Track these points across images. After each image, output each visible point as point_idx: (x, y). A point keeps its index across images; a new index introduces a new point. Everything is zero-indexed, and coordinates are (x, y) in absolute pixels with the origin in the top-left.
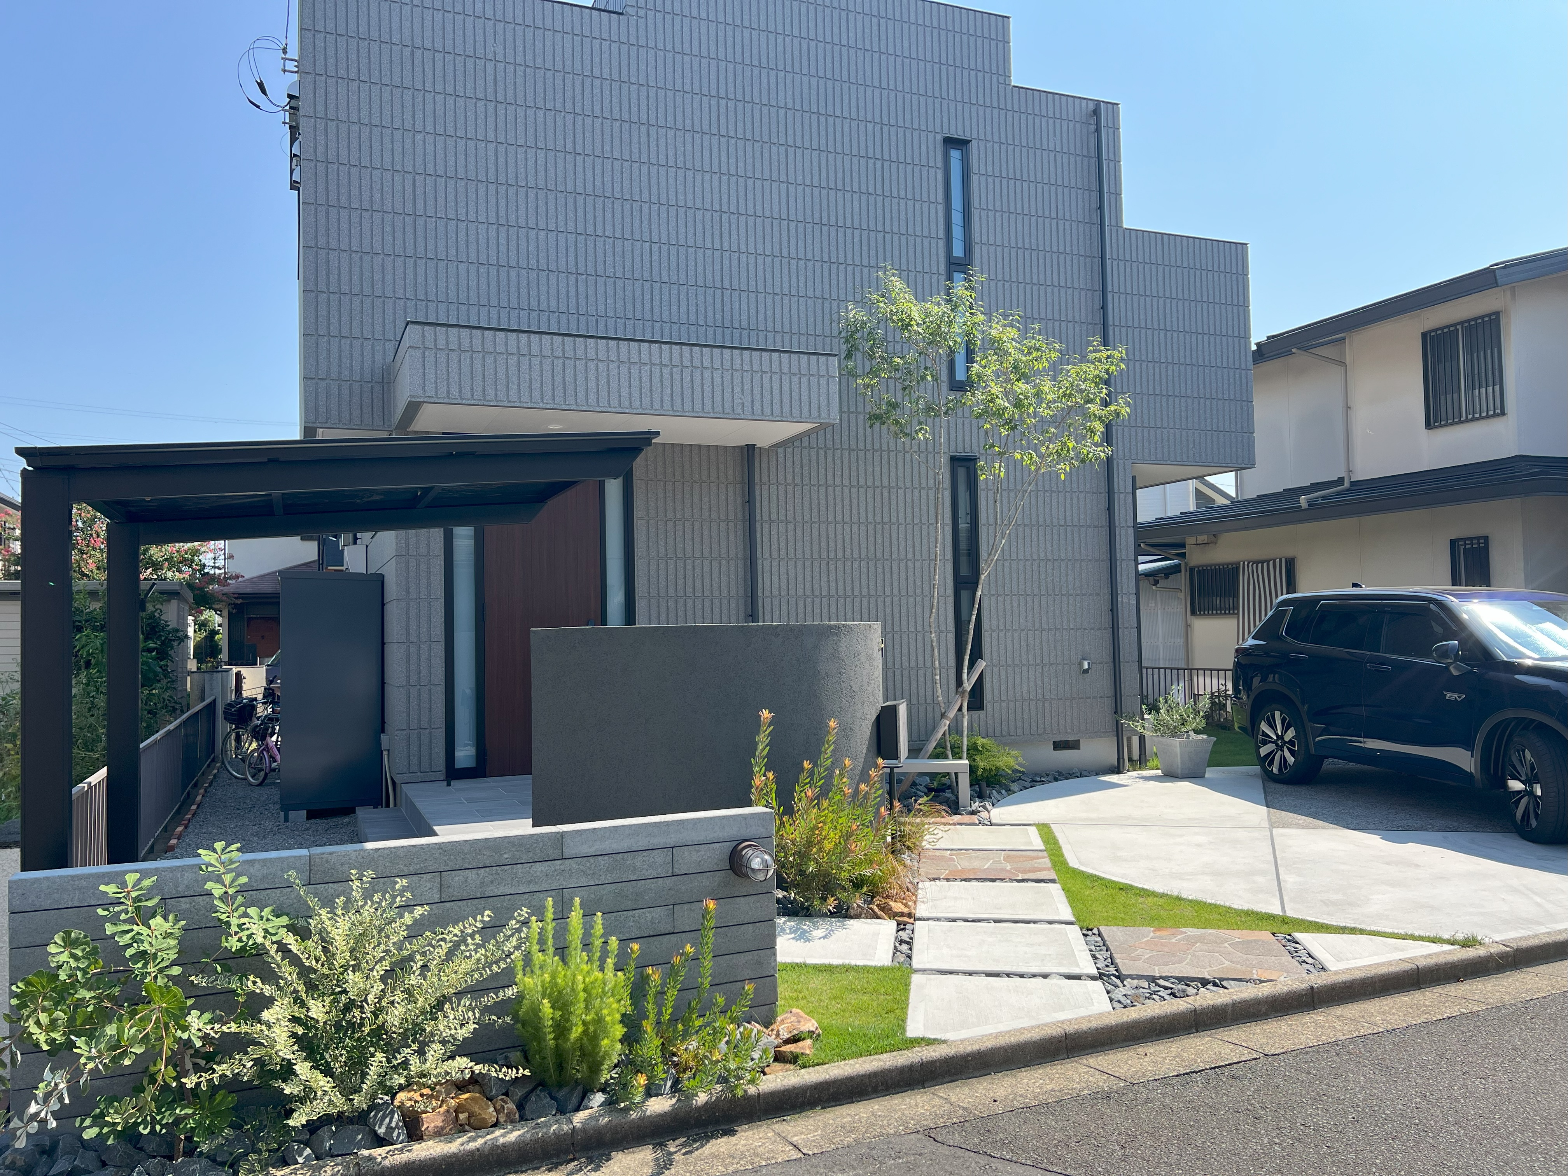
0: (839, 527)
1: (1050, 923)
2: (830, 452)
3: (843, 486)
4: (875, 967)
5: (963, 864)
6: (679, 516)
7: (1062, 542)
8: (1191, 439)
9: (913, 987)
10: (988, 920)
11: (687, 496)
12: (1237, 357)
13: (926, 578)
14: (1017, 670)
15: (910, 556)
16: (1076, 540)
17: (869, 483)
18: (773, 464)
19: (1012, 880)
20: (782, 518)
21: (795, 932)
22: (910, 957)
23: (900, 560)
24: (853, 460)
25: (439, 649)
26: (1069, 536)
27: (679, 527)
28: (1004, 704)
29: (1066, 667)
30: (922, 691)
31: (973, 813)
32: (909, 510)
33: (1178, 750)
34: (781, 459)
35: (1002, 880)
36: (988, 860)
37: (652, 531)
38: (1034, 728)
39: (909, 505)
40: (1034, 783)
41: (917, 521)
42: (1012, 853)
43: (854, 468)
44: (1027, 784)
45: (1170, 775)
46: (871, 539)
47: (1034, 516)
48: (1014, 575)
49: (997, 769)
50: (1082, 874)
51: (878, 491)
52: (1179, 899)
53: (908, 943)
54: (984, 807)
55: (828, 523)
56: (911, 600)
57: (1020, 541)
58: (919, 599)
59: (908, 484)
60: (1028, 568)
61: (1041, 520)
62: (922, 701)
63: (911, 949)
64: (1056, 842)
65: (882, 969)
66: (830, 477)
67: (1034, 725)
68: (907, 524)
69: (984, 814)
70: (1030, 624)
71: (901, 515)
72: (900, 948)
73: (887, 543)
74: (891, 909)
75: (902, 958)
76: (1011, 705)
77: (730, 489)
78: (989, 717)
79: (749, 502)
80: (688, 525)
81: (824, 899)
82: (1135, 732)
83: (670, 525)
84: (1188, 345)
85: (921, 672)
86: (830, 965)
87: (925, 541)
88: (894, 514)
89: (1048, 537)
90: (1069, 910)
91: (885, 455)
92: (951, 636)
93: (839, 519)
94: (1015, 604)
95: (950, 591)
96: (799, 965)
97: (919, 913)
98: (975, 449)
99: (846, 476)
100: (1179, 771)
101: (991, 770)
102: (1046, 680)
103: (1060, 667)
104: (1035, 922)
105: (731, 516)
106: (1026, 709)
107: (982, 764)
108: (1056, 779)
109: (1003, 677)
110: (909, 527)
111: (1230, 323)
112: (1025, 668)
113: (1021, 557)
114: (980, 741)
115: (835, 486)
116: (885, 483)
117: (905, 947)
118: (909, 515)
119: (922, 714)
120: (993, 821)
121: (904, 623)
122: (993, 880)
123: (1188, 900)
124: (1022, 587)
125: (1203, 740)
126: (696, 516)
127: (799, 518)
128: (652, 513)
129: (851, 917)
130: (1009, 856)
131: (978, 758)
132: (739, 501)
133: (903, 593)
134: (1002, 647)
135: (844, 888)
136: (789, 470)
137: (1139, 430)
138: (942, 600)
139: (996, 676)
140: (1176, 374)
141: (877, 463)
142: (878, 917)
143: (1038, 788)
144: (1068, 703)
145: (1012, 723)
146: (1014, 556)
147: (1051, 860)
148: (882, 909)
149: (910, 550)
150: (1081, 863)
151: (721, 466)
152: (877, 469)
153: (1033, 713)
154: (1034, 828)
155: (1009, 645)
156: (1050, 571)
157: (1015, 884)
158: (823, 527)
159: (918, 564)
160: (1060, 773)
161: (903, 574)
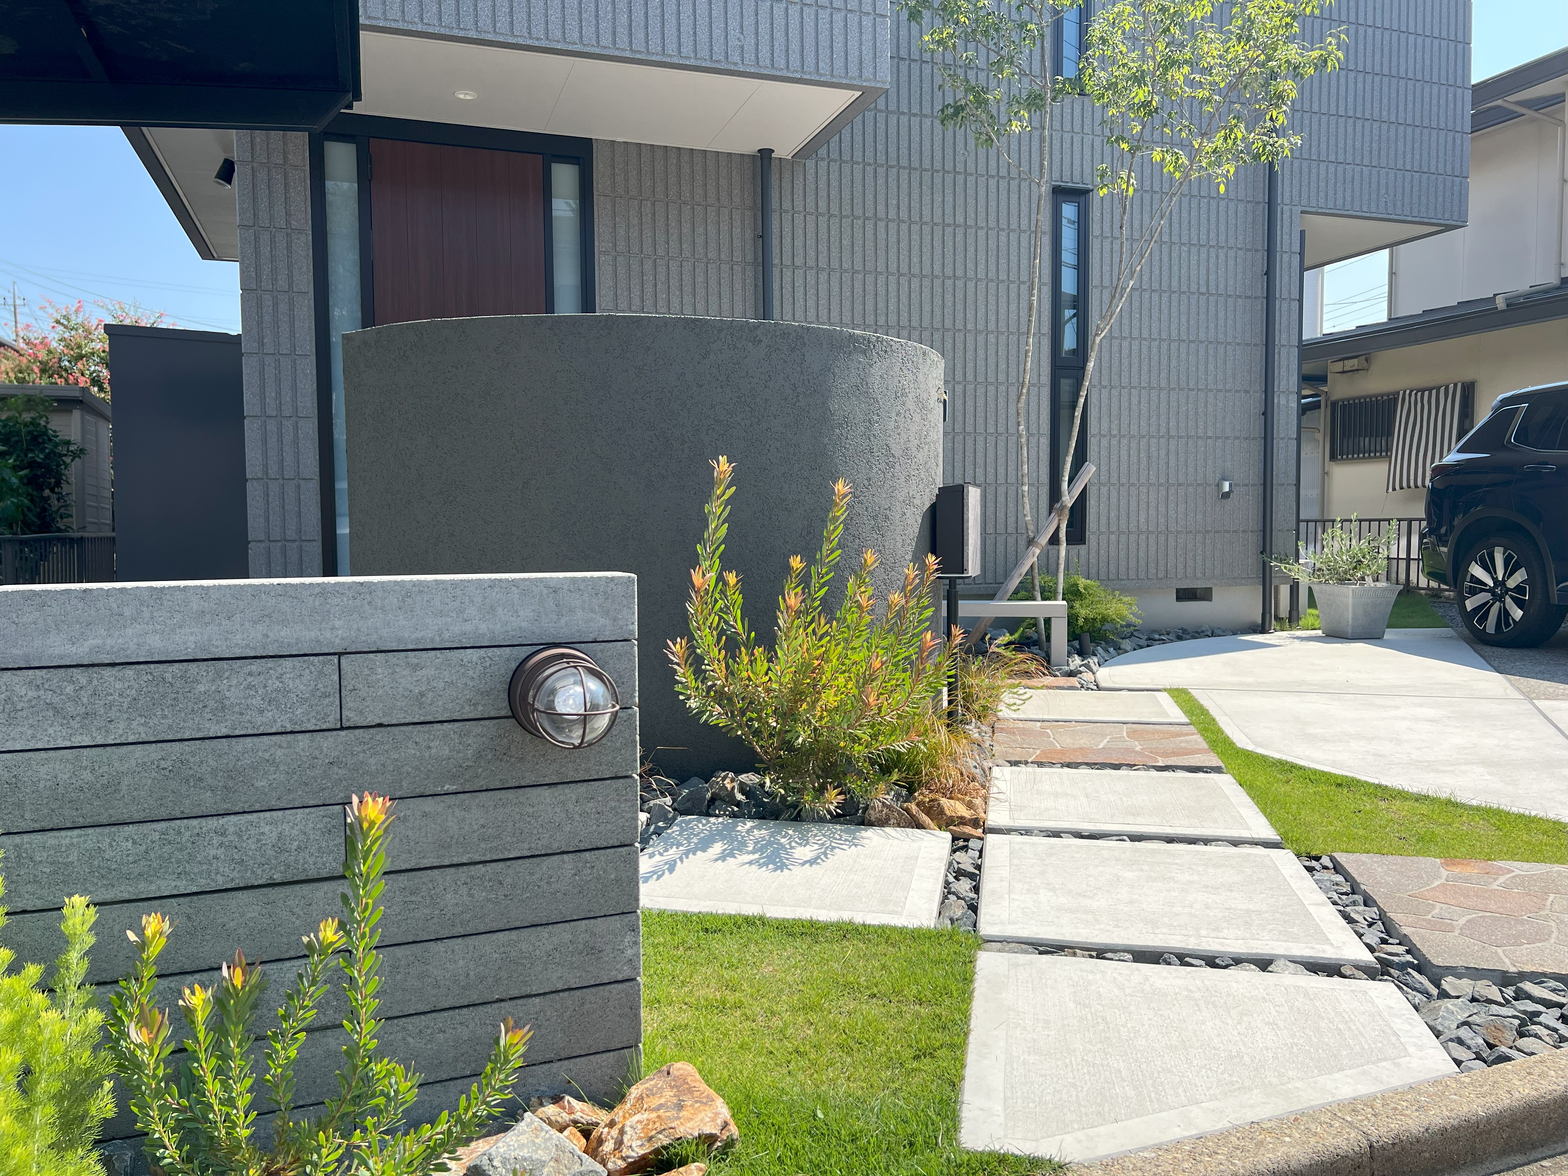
0: (892, 280)
1: (1235, 843)
2: (881, 171)
3: (900, 221)
4: (902, 931)
5: (1064, 741)
6: (661, 251)
7: (1202, 317)
8: (1383, 182)
9: (980, 986)
10: (1118, 836)
11: (673, 224)
12: (1451, 70)
13: (1013, 359)
14: (1133, 491)
15: (992, 326)
16: (1221, 315)
17: (937, 219)
18: (799, 183)
19: (1148, 768)
20: (811, 263)
21: (762, 850)
22: (974, 908)
23: (977, 332)
24: (915, 184)
25: (310, 428)
26: (1212, 309)
27: (661, 270)
28: (1113, 537)
29: (1200, 489)
30: (1001, 515)
31: (1071, 674)
32: (992, 260)
33: (1350, 601)
34: (810, 177)
35: (1131, 766)
36: (1104, 736)
37: (622, 271)
38: (1152, 571)
39: (992, 253)
40: (1151, 641)
41: (1003, 276)
42: (1138, 727)
43: (915, 196)
44: (1143, 642)
45: (1334, 635)
46: (938, 301)
47: (1165, 279)
48: (1135, 361)
49: (1104, 620)
50: (1264, 759)
51: (949, 230)
52: (1450, 804)
53: (972, 876)
54: (1087, 666)
55: (877, 274)
56: (991, 389)
57: (1145, 312)
58: (1002, 388)
59: (992, 224)
60: (1154, 351)
61: (1175, 284)
62: (1001, 528)
63: (976, 889)
64: (1204, 712)
65: (916, 935)
66: (881, 207)
67: (1152, 565)
68: (989, 281)
69: (1087, 676)
70: (1153, 429)
71: (981, 267)
72: (957, 886)
73: (960, 307)
74: (942, 812)
75: (958, 909)
76: (1123, 539)
77: (737, 217)
78: (1093, 554)
79: (763, 237)
80: (674, 266)
81: (821, 790)
82: (1286, 578)
83: (648, 265)
84: (1386, 48)
85: (1001, 490)
86: (812, 923)
87: (1013, 307)
88: (970, 265)
89: (1183, 308)
90: (1263, 820)
91: (960, 179)
92: (1045, 442)
93: (893, 268)
94: (1135, 401)
95: (1046, 379)
96: (749, 921)
97: (994, 818)
98: (1087, 179)
99: (904, 207)
100: (1349, 630)
101: (1094, 619)
102: (1172, 505)
103: (1191, 489)
104: (1206, 841)
105: (737, 256)
106: (1143, 545)
107: (1083, 612)
108: (1180, 638)
109: (1114, 500)
110: (992, 286)
111: (1444, 20)
112: (1144, 490)
113: (1145, 334)
114: (1082, 582)
115: (888, 221)
116: (960, 219)
117: (964, 886)
118: (992, 267)
119: (1001, 548)
120: (1102, 684)
121: (980, 421)
122: (1117, 767)
123: (1471, 808)
124: (1144, 377)
125: (1384, 589)
126: (687, 253)
127: (835, 264)
128: (621, 246)
129: (871, 824)
130: (1135, 731)
131: (1077, 605)
132: (749, 234)
133: (981, 379)
134: (1114, 458)
135: (860, 773)
136: (823, 194)
137: (1314, 165)
138: (1034, 391)
139: (1104, 499)
140: (1368, 88)
141: (949, 191)
142: (920, 826)
143: (1157, 648)
144: (1199, 537)
145: (1123, 563)
146: (1136, 334)
147: (1205, 738)
148: (928, 812)
149: (992, 317)
150: (1254, 743)
151: (723, 182)
152: (949, 199)
153: (1152, 550)
154: (1165, 694)
155: (1124, 458)
156: (1183, 356)
157: (1154, 773)
158: (870, 279)
159: (1003, 339)
160: (1184, 631)
161: (981, 353)
